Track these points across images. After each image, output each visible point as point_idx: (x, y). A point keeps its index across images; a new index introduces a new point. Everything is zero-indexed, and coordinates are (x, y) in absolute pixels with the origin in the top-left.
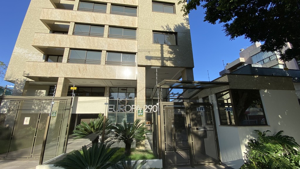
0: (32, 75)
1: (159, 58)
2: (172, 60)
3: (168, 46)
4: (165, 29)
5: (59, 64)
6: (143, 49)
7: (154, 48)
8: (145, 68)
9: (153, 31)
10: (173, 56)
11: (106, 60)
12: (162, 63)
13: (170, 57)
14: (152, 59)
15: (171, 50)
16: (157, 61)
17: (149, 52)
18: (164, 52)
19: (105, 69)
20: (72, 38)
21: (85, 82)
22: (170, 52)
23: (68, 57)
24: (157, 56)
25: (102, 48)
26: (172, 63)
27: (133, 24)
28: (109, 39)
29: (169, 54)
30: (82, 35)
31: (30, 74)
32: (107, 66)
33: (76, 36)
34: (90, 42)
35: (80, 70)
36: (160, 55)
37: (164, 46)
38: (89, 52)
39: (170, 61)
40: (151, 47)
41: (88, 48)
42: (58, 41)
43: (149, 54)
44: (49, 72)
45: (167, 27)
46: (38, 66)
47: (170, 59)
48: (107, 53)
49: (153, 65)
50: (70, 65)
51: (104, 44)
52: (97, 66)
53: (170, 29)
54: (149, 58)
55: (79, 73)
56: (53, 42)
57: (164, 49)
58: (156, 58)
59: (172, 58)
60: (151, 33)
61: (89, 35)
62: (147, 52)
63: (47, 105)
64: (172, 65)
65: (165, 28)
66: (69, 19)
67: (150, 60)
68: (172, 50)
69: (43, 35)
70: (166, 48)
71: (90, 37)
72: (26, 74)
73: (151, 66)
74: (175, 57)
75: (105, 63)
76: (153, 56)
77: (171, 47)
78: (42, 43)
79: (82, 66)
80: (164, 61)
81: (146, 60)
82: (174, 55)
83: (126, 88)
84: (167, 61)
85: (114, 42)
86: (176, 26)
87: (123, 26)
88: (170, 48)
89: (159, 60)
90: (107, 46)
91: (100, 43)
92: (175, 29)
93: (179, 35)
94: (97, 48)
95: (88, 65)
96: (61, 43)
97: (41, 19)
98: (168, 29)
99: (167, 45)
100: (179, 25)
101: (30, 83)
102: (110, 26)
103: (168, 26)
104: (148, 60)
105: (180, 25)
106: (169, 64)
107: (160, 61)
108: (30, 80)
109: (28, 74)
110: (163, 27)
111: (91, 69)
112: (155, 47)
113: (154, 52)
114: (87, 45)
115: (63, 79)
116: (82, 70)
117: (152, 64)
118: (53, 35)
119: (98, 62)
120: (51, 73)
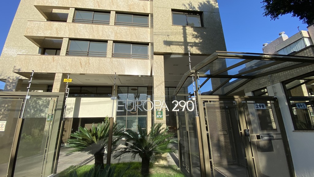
0: (24, 70)
1: (182, 44)
2: (198, 46)
3: (192, 29)
4: (188, 8)
5: (56, 57)
6: (159, 32)
7: (175, 31)
8: (163, 56)
9: (173, 10)
10: (199, 41)
11: (113, 52)
12: (186, 49)
13: (195, 42)
14: (172, 45)
15: (196, 33)
16: (178, 47)
17: (168, 35)
18: (187, 36)
19: (112, 63)
20: (72, 27)
21: (89, 80)
22: (195, 36)
23: (67, 49)
24: (178, 40)
25: (108, 37)
26: (199, 49)
27: (144, 9)
28: (116, 27)
29: (194, 38)
30: (84, 22)
31: (22, 69)
32: (114, 59)
33: (77, 24)
34: (93, 31)
35: (81, 64)
36: (182, 40)
37: (187, 28)
38: (92, 43)
39: (196, 47)
40: (170, 29)
41: (91, 38)
42: (55, 30)
43: (169, 38)
44: (44, 67)
45: (189, 5)
46: (31, 60)
47: (195, 44)
48: (114, 44)
49: (174, 52)
50: (69, 58)
51: (110, 34)
52: (102, 59)
53: (194, 8)
54: (168, 43)
55: (80, 68)
56: (49, 32)
57: (187, 31)
58: (177, 43)
59: (198, 43)
60: (170, 13)
61: (93, 22)
62: (165, 35)
63: (44, 108)
64: (198, 52)
65: (187, 6)
66: (68, 4)
67: (169, 46)
68: (198, 33)
69: (38, 24)
70: (189, 30)
71: (94, 26)
72: (17, 70)
73: (171, 54)
74: (202, 41)
75: (112, 56)
76: (173, 40)
77: (196, 29)
78: (36, 32)
79: (83, 59)
80: (189, 47)
81: (164, 46)
82: (200, 39)
83: (137, 88)
84: (192, 46)
85: (122, 31)
86: (201, 4)
87: (132, 11)
88: (194, 31)
89: (181, 45)
90: (113, 35)
91: (106, 32)
92: (199, 8)
93: (205, 15)
94: (102, 38)
95: (91, 58)
96: (59, 32)
97: (36, 4)
98: (191, 7)
99: (191, 27)
100: (204, 3)
101: (24, 81)
102: (117, 12)
103: (191, 3)
104: (167, 46)
105: (206, 3)
106: (194, 50)
107: (183, 47)
108: (24, 78)
109: (19, 70)
110: (185, 5)
111: (95, 62)
112: (176, 29)
113: (175, 35)
114: (90, 34)
115: (61, 74)
116: (83, 64)
117: (172, 51)
118: (49, 23)
119: (104, 55)
120: (46, 68)
